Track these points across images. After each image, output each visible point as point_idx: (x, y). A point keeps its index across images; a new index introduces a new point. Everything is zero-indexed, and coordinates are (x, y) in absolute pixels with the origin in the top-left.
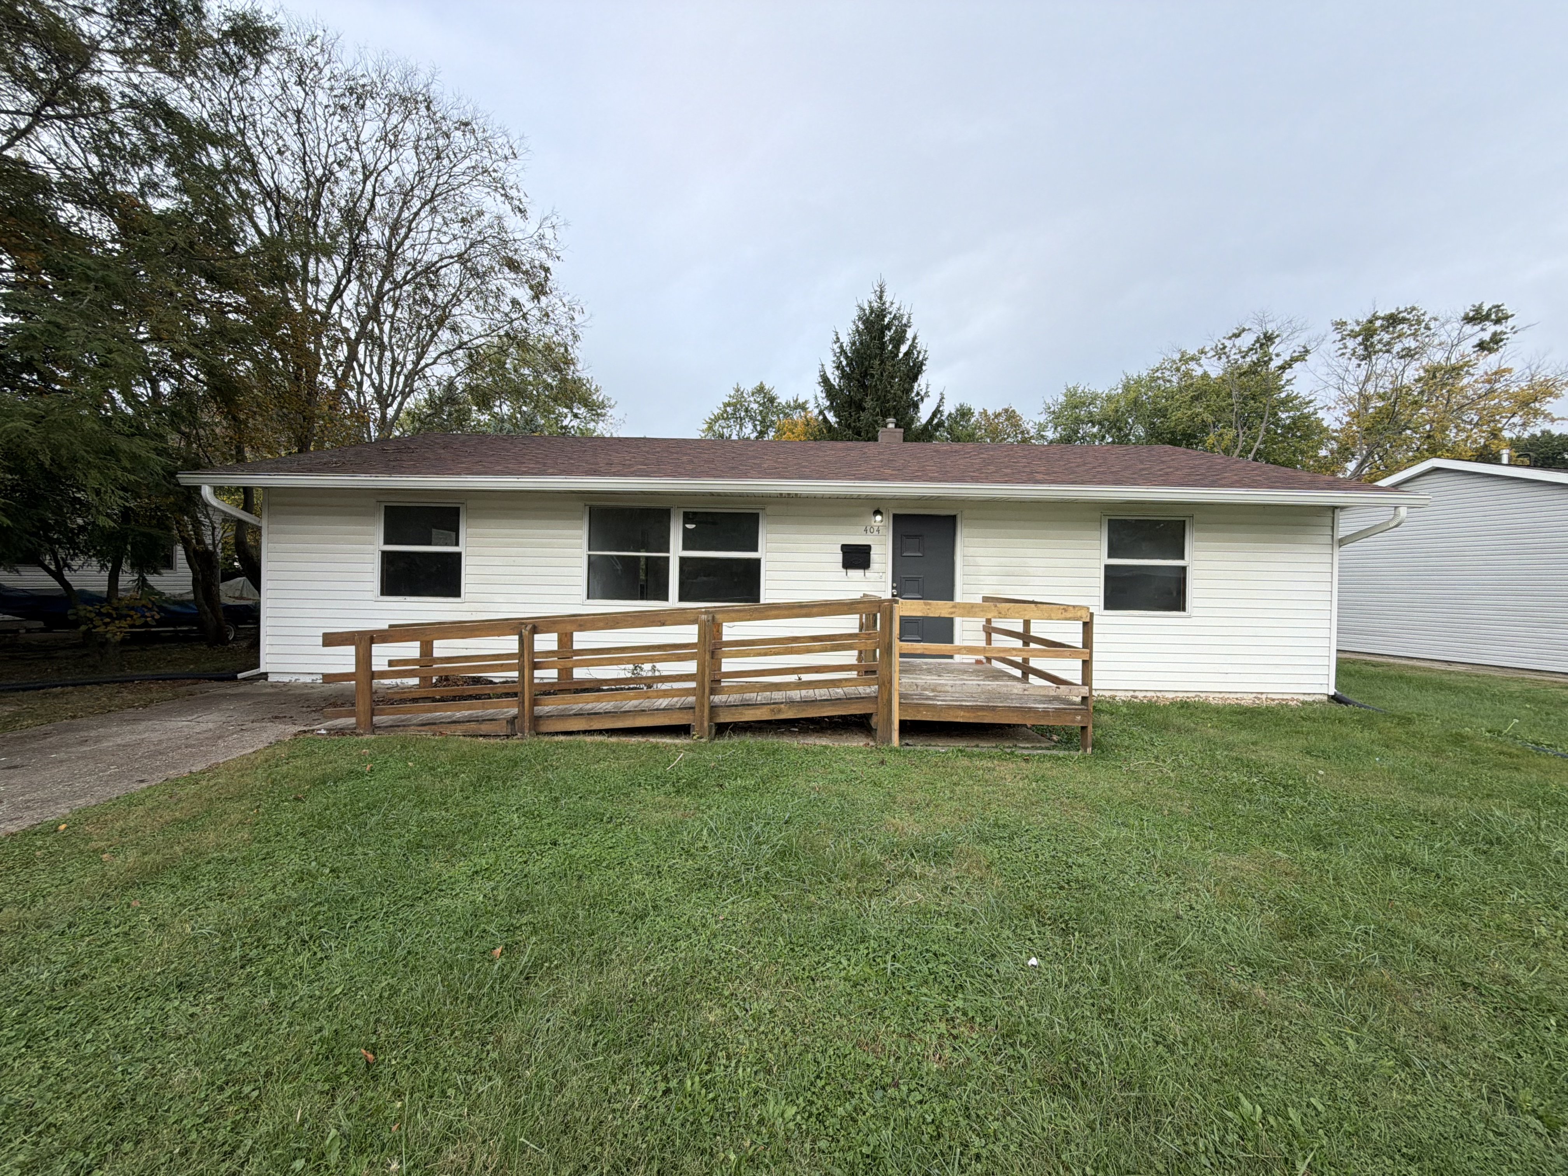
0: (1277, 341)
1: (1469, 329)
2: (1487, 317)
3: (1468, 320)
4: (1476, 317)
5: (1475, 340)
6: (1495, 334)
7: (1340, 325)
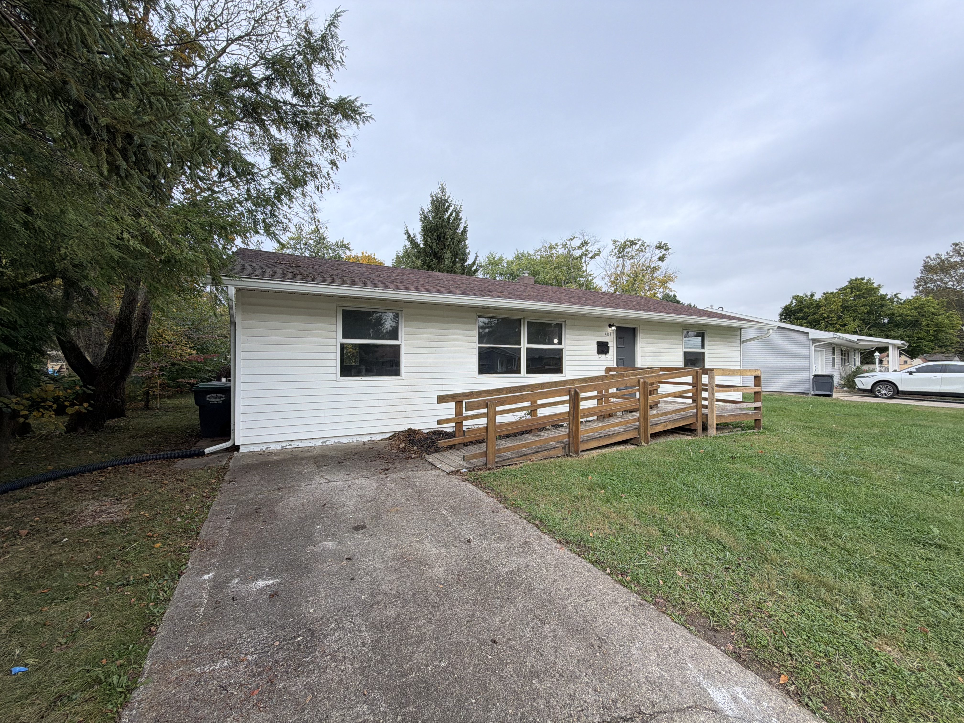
0: (589, 245)
1: (657, 251)
2: (662, 248)
3: (657, 247)
4: (659, 247)
5: (658, 256)
6: (664, 254)
7: (615, 242)
